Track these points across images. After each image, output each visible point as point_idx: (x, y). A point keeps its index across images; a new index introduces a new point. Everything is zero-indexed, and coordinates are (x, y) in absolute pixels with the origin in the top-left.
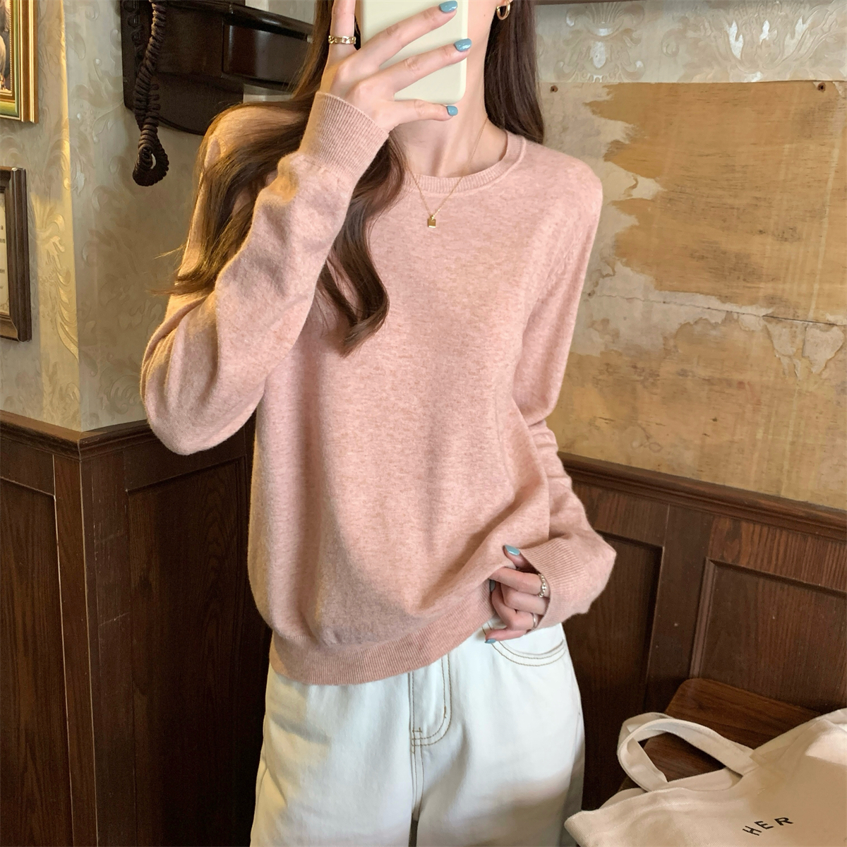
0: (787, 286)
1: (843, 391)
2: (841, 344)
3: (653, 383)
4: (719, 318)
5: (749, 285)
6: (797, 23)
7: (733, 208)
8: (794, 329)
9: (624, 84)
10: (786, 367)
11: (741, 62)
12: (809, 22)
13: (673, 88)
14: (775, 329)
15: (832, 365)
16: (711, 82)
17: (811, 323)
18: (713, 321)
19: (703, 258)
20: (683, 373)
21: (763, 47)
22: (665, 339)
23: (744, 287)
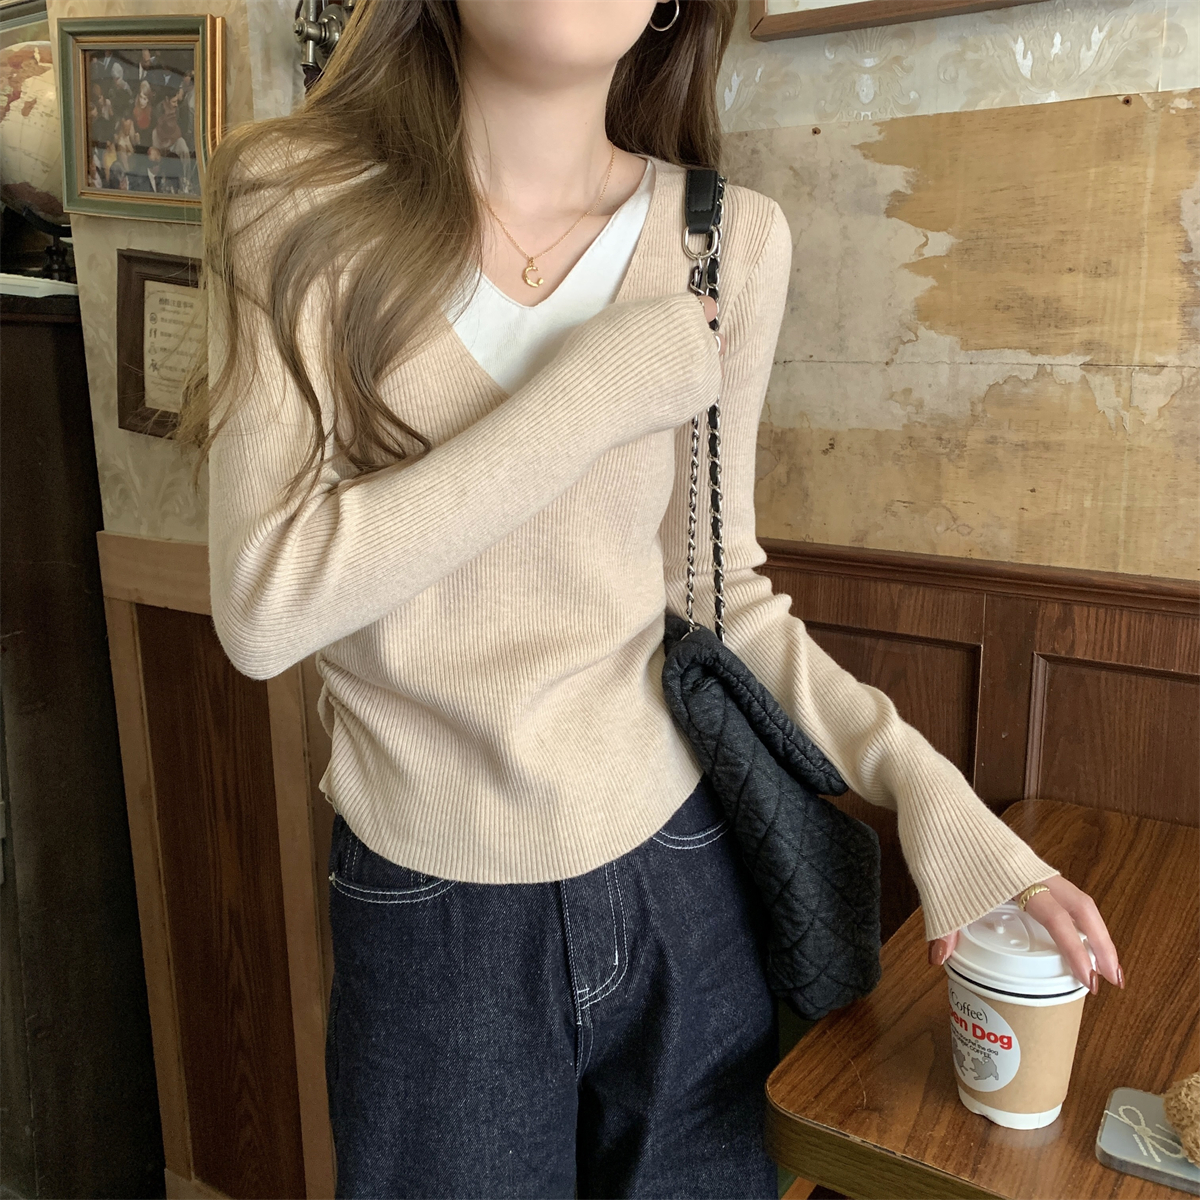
0: (1106, 328)
1: (1182, 442)
2: (1175, 388)
3: (959, 456)
4: (1030, 373)
5: (1062, 332)
6: (1092, 32)
7: (1037, 247)
8: (1118, 376)
9: (897, 119)
10: (1113, 421)
11: (1032, 82)
12: (1106, 29)
13: (955, 118)
14: (1096, 379)
15: (1166, 413)
16: (998, 107)
17: (1137, 368)
18: (1023, 378)
19: (1008, 308)
21: (1056, 63)
22: (973, 404)
23: (1056, 335)
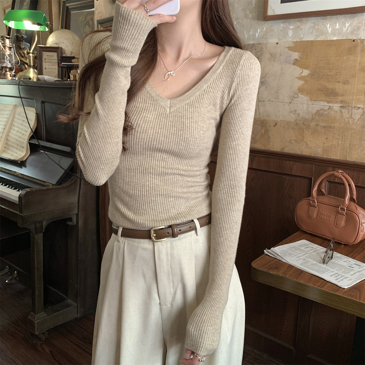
0: (346, 97)
1: (363, 127)
2: (362, 113)
3: (308, 129)
4: (327, 108)
6: (346, 23)
7: (330, 75)
8: (349, 110)
9: (297, 41)
10: (347, 121)
11: (331, 34)
12: (349, 23)
13: (312, 42)
14: (343, 110)
15: (360, 120)
17: (353, 108)
18: (325, 109)
19: (322, 91)
20: (317, 125)
21: (337, 30)
22: (312, 115)
23: (334, 98)
